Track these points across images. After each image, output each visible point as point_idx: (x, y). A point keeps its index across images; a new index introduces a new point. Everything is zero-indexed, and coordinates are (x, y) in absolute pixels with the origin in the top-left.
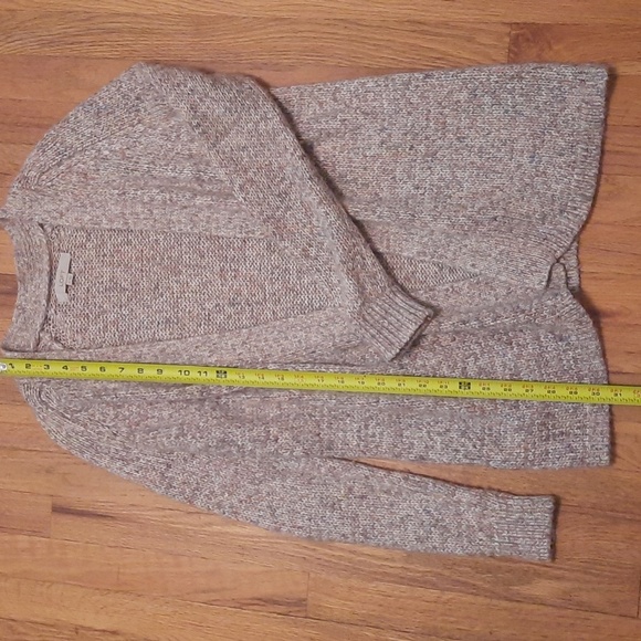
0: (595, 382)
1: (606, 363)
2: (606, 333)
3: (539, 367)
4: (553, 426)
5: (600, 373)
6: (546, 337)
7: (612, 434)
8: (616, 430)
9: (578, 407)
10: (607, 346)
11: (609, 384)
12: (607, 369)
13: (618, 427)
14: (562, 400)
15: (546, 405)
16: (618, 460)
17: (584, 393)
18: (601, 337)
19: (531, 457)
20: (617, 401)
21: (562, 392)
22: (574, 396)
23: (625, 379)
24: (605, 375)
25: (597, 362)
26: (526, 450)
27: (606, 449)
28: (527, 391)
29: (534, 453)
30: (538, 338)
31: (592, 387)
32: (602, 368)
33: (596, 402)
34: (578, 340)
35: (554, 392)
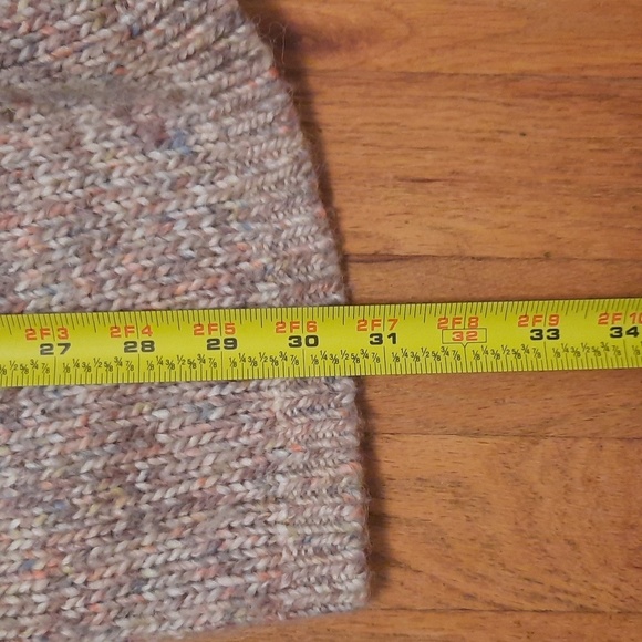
0: (302, 296)
1: (333, 223)
2: (328, 114)
3: (86, 253)
4: (153, 477)
5: (317, 262)
6: (103, 133)
7: (373, 485)
8: (386, 469)
9: (239, 395)
10: (337, 157)
11: (350, 301)
12: (339, 245)
13: (395, 458)
14: (182, 373)
15: (121, 397)
16: (395, 574)
17: (260, 340)
18: (310, 127)
19: (73, 605)
20: (381, 363)
21: (178, 344)
22: (223, 355)
23: (406, 279)
24: (333, 269)
25: (302, 221)
26: (55, 579)
27: (352, 551)
28: (46, 349)
29: (84, 591)
30: (73, 143)
31: (289, 314)
32: (323, 242)
33: (307, 369)
34: (224, 136)
35: (149, 346)
